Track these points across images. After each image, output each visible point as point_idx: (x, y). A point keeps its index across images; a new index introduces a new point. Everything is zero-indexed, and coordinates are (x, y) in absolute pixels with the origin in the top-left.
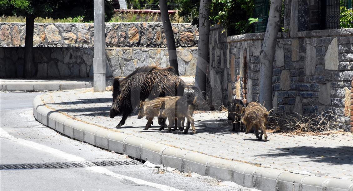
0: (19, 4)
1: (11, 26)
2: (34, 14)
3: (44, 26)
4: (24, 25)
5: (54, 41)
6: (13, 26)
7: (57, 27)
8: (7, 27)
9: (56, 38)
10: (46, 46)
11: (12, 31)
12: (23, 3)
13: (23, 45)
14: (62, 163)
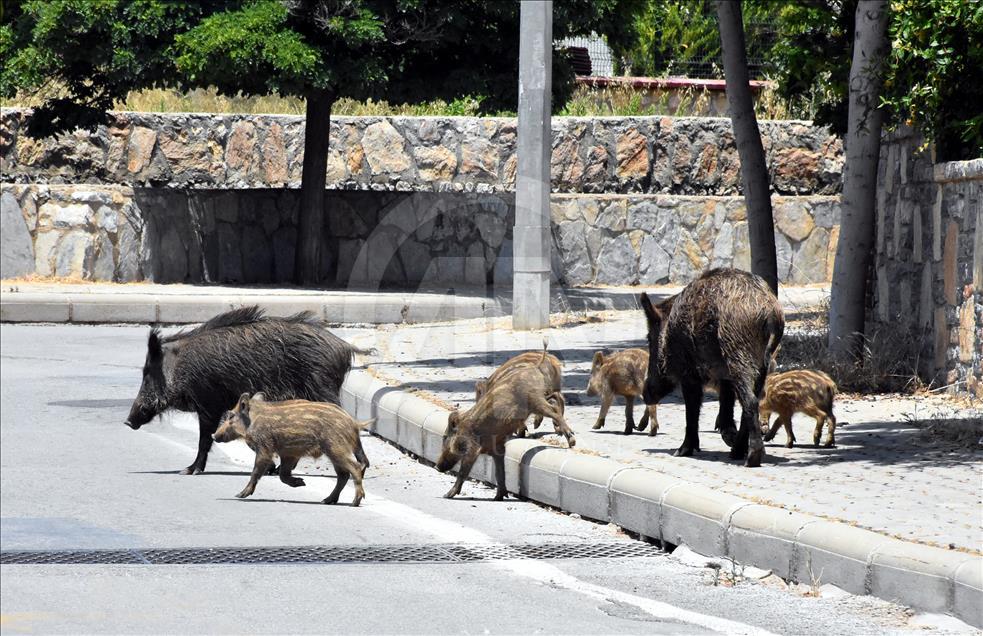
0: (288, 56)
1: (260, 124)
2: (330, 89)
3: (361, 127)
4: (299, 123)
5: (387, 173)
6: (267, 124)
7: (401, 129)
8: (249, 127)
9: (394, 163)
10: (365, 187)
11: (262, 140)
12: (299, 56)
13: (296, 183)
14: (420, 546)
